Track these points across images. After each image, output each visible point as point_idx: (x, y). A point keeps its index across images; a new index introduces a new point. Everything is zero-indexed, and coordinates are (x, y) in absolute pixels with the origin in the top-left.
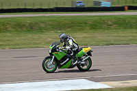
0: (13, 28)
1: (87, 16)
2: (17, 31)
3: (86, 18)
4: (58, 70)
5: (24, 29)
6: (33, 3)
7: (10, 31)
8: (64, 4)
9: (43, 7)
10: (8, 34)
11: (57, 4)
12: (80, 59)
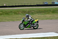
0: (22, 13)
1: (50, 8)
2: (23, 14)
3: (50, 9)
4: (25, 29)
5: (26, 13)
6: (28, 3)
7: (20, 14)
8: (40, 3)
9: (32, 5)
10: (20, 15)
11: (37, 3)
12: (34, 24)
